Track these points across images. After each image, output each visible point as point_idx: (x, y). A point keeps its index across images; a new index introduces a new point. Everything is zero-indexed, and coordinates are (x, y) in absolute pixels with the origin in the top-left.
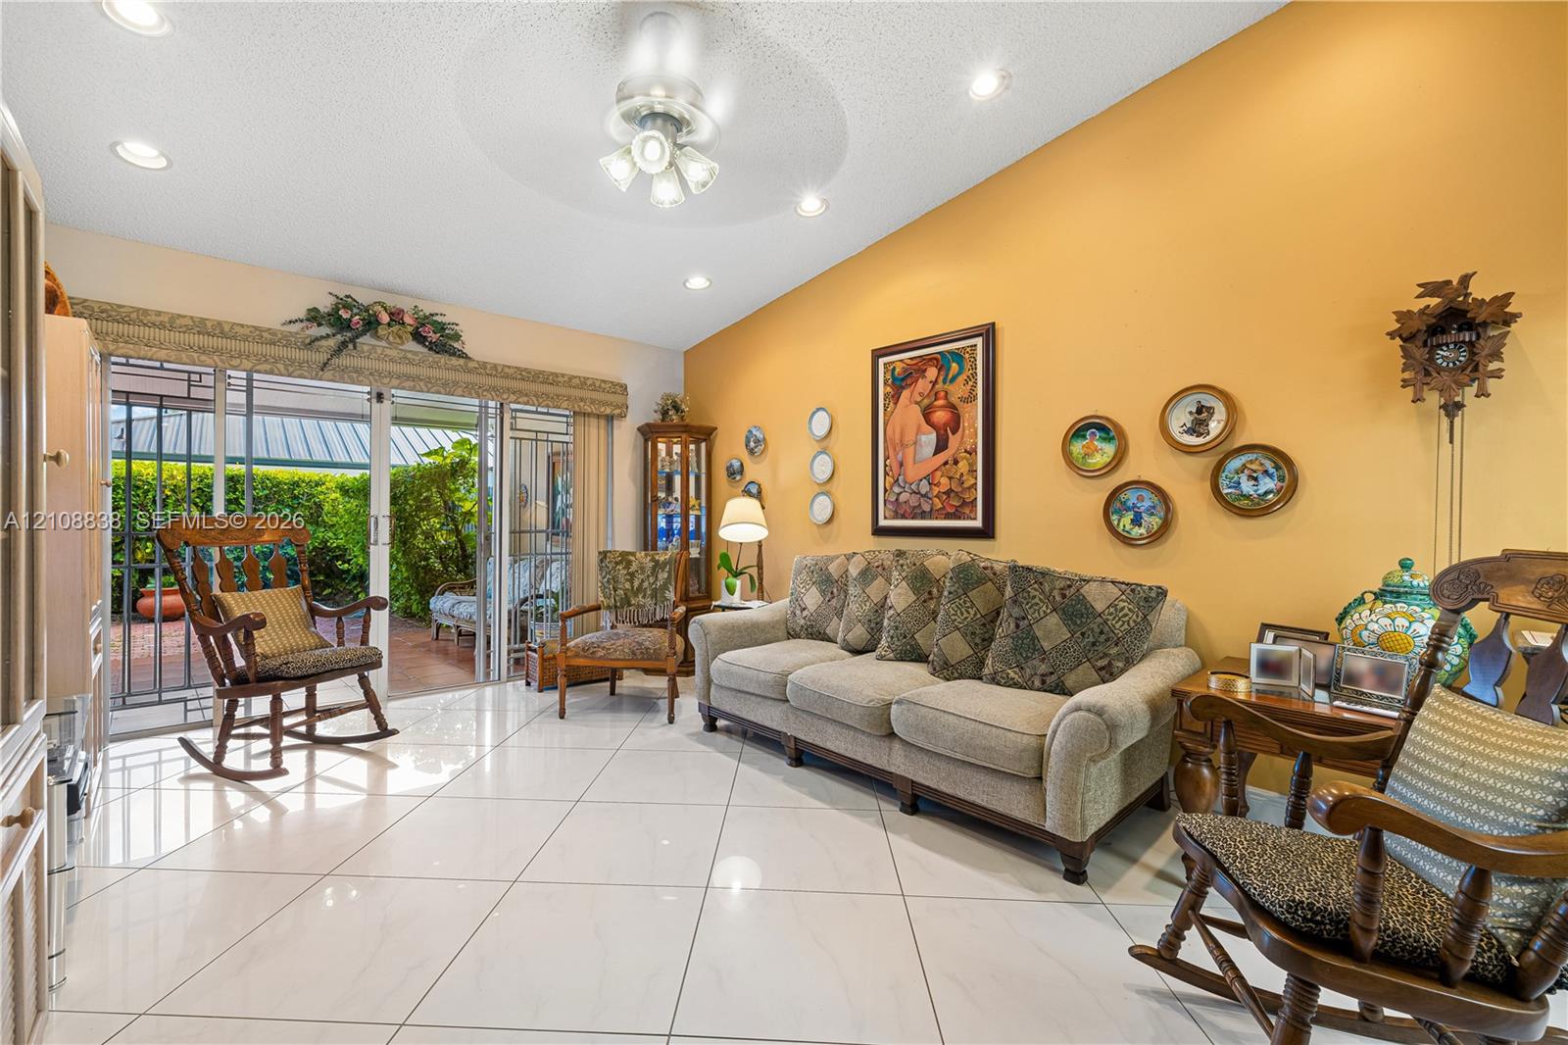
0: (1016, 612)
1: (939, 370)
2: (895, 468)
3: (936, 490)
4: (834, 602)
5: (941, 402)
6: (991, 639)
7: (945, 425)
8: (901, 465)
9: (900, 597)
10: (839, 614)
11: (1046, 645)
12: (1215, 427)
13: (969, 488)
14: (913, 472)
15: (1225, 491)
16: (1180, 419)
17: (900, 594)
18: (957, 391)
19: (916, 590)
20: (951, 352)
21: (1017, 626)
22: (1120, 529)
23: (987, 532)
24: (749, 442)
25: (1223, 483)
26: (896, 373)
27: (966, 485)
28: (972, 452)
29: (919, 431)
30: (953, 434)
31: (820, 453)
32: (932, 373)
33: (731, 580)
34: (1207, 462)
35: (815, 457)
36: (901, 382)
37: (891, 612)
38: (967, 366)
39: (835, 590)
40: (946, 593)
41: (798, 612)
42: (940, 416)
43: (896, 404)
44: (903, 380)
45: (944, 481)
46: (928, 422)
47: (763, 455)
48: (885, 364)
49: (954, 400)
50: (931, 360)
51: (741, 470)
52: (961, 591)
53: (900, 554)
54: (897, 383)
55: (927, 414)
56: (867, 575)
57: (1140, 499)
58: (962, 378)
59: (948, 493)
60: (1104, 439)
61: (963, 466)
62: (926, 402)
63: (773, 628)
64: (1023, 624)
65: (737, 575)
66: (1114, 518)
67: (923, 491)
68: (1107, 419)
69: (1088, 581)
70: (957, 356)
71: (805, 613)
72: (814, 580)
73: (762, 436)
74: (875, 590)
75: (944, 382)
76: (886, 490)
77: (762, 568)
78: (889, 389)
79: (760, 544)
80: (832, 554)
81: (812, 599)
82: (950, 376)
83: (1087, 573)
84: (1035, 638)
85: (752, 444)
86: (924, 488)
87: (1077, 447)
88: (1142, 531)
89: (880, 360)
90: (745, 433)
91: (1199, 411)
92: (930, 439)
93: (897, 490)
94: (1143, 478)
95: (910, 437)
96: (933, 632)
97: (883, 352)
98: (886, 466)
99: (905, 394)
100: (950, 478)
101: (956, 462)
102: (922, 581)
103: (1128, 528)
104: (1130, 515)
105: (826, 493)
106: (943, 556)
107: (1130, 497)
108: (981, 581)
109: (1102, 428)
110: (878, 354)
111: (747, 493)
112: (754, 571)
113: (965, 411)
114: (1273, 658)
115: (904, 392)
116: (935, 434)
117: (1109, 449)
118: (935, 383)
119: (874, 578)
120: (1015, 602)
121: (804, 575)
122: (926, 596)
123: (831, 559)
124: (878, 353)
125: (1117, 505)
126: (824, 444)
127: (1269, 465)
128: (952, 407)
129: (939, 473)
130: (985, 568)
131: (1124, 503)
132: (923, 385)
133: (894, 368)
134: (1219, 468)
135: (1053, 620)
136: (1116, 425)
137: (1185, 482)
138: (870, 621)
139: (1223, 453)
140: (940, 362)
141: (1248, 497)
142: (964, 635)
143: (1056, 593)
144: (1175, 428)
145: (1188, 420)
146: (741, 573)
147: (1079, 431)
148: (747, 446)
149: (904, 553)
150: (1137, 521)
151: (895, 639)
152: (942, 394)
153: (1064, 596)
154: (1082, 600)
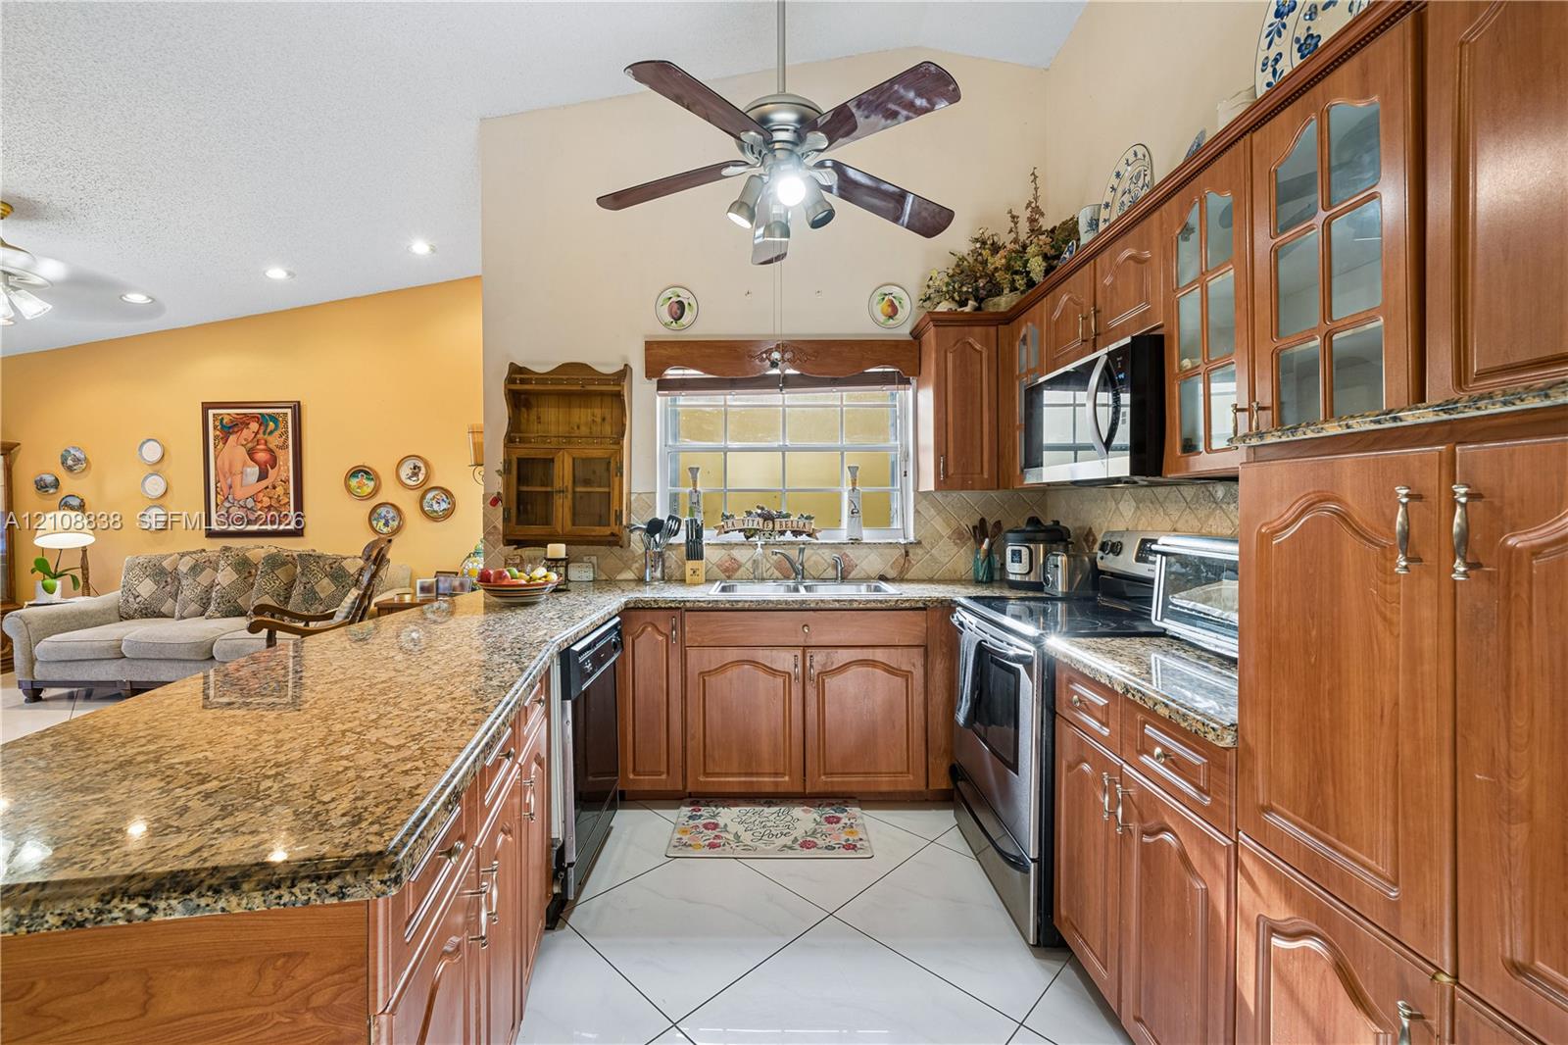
0: (304, 580)
1: (260, 425)
2: (226, 490)
3: (259, 505)
4: (168, 588)
5: (262, 447)
6: (290, 597)
7: (266, 462)
8: (230, 487)
9: (226, 577)
10: (175, 596)
11: (322, 596)
12: (421, 477)
13: (285, 504)
14: (240, 493)
15: (426, 509)
16: (406, 471)
17: (226, 575)
18: (274, 441)
19: (238, 572)
20: (269, 415)
21: (305, 588)
22: (377, 529)
23: (298, 533)
24: (66, 460)
25: (425, 505)
26: (224, 422)
27: (282, 503)
28: (286, 481)
29: (244, 464)
30: (272, 468)
31: (152, 474)
32: (254, 426)
33: (49, 581)
34: (417, 494)
35: (146, 478)
36: (228, 430)
37: (218, 587)
38: (281, 425)
39: (169, 579)
40: (259, 573)
41: (131, 600)
42: (262, 456)
43: (225, 444)
44: (230, 427)
45: (266, 499)
46: (252, 459)
47: (84, 473)
48: (214, 415)
49: (272, 446)
50: (254, 417)
51: (56, 484)
52: (269, 571)
53: (226, 549)
54: (226, 430)
55: (251, 453)
56: (196, 569)
57: (388, 512)
58: (277, 433)
59: (269, 508)
60: (368, 479)
61: (280, 490)
62: (250, 445)
63: (104, 614)
64: (308, 586)
65: (55, 576)
66: (374, 523)
67: (249, 507)
68: (369, 468)
69: (345, 559)
70: (274, 418)
71: (138, 600)
72: (147, 573)
73: (83, 456)
74: (204, 579)
75: (264, 433)
76: (217, 505)
77: (87, 569)
78: (218, 433)
79: (84, 550)
80: (165, 553)
81: (146, 588)
82: (268, 431)
83: (345, 555)
84: (315, 593)
85: (70, 462)
86: (250, 503)
87: (354, 482)
88: (389, 529)
89: (210, 411)
90: (61, 451)
91: (415, 468)
92: (253, 471)
93: (227, 504)
94: (390, 501)
95: (238, 468)
96: (250, 597)
97: (211, 405)
98: (217, 487)
99: (232, 438)
100: (270, 498)
101: (274, 488)
102: (244, 566)
103: (382, 527)
104: (383, 521)
105: (160, 507)
106: (258, 550)
107: (383, 511)
108: (284, 564)
109: (366, 473)
110: (206, 407)
111: (65, 505)
112: (78, 574)
113: (280, 454)
114: (426, 585)
115: (231, 437)
116: (257, 468)
117: (372, 484)
118: (257, 433)
119: (203, 570)
120: (303, 574)
121: (137, 571)
122: (247, 574)
123: (165, 557)
124: (208, 406)
125: (376, 515)
126: (158, 467)
127: (444, 497)
128: (270, 451)
129: (261, 494)
130: (287, 556)
131: (379, 515)
132: (247, 434)
133: (223, 418)
134: (423, 497)
135: (326, 581)
136: (375, 472)
137: (407, 502)
138: (202, 599)
139: (424, 489)
140: (262, 420)
141: (436, 512)
142: (272, 597)
143: (326, 566)
144: (403, 477)
145: (410, 472)
146: (61, 575)
147: (355, 472)
148: (63, 463)
149: (230, 548)
150: (386, 524)
151: (221, 605)
152: (263, 442)
153: (332, 568)
154: (342, 569)
